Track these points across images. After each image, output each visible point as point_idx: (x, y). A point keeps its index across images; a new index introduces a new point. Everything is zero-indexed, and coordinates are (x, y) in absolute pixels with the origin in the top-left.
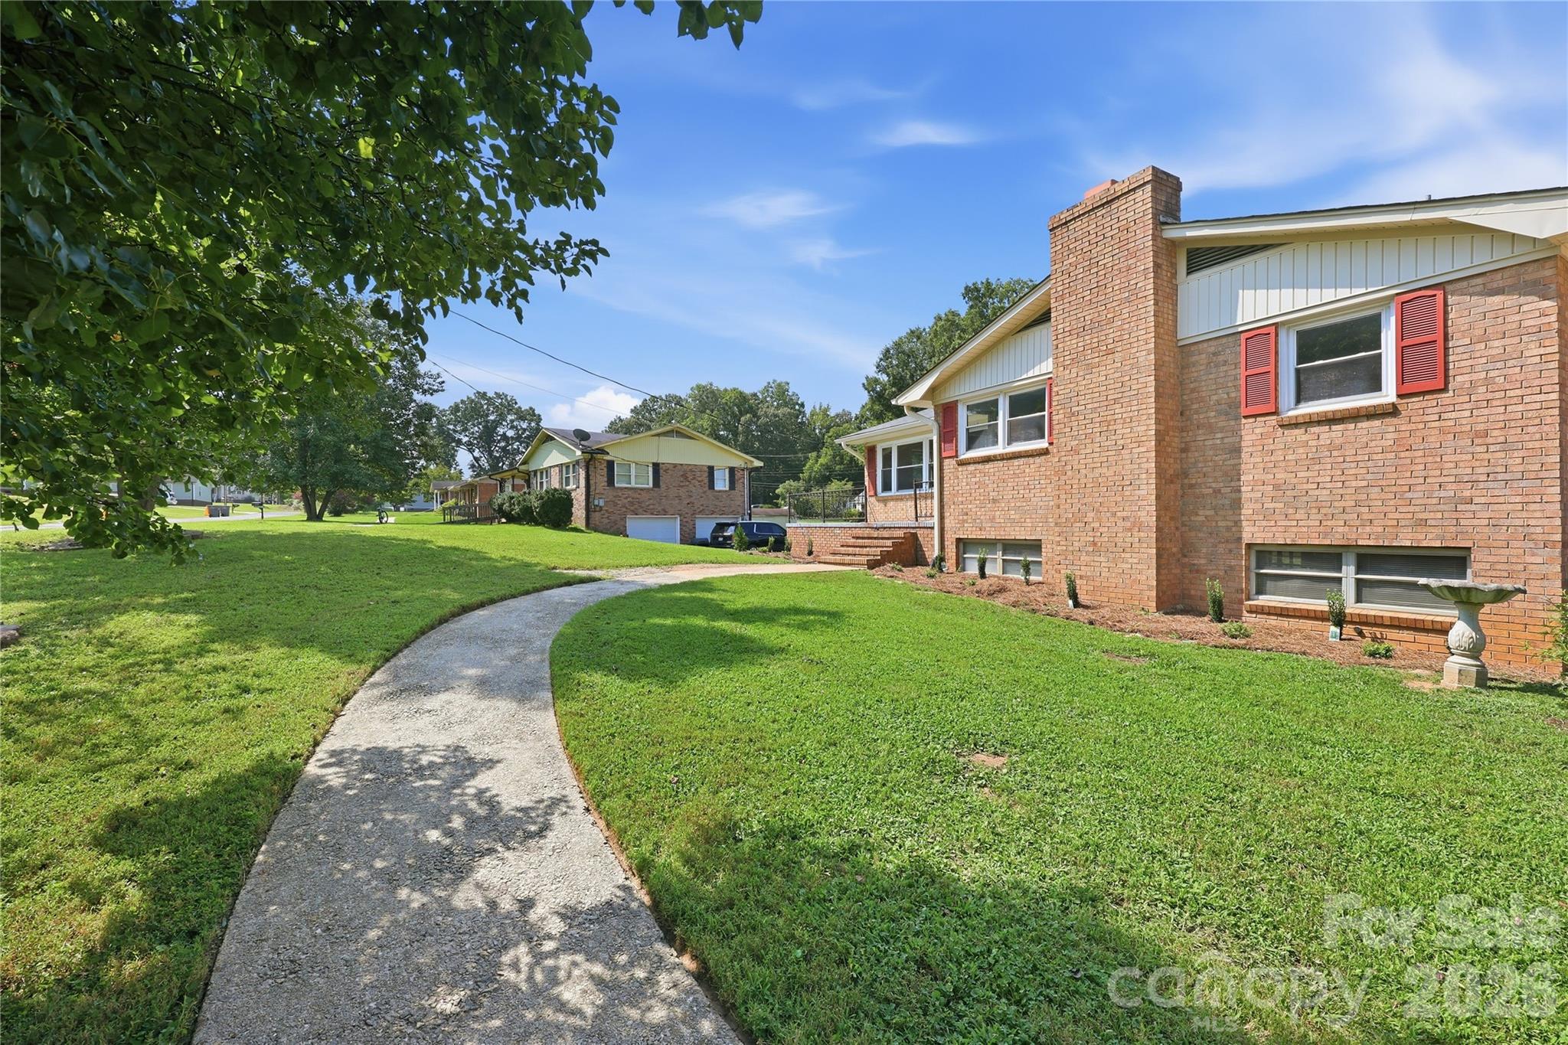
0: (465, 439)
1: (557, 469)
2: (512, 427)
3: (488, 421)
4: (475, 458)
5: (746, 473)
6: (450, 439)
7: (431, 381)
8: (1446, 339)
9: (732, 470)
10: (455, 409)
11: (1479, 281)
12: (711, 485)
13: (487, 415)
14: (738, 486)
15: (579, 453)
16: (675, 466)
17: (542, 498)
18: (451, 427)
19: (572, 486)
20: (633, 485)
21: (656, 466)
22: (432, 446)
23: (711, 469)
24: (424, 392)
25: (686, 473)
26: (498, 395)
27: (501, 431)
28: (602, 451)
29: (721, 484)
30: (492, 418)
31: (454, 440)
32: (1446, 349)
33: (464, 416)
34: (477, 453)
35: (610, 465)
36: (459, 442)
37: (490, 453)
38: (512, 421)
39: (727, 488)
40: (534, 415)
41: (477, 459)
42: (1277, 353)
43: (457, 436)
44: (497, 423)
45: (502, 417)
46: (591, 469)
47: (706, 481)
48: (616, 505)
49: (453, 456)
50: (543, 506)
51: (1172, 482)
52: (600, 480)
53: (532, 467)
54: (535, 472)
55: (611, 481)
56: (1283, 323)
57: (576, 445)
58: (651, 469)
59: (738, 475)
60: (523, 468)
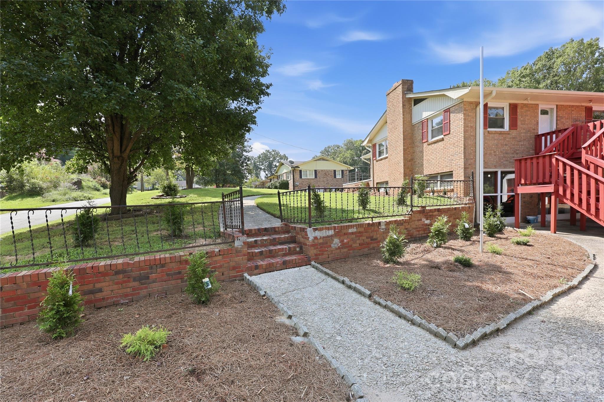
0: (263, 168)
1: (285, 174)
2: (278, 162)
3: (270, 161)
4: (266, 174)
5: (348, 172)
6: (257, 168)
7: (248, 148)
8: (450, 122)
9: (342, 171)
10: (259, 157)
11: (454, 107)
12: (335, 176)
13: (270, 159)
14: (345, 177)
15: (290, 168)
16: (322, 170)
17: (280, 183)
18: (258, 164)
19: (289, 179)
20: (308, 177)
21: (316, 171)
22: (250, 170)
23: (335, 171)
24: (247, 152)
25: (326, 173)
26: (273, 151)
27: (274, 163)
28: (298, 167)
29: (339, 176)
30: (271, 159)
31: (259, 168)
32: (450, 124)
33: (262, 159)
34: (267, 173)
35: (301, 171)
36: (261, 169)
37: (271, 172)
38: (278, 160)
39: (341, 177)
40: (286, 157)
41: (267, 174)
42: (427, 126)
43: (260, 167)
44: (273, 161)
45: (274, 159)
46: (294, 173)
47: (333, 175)
48: (303, 184)
49: (259, 174)
50: (280, 185)
51: (410, 161)
52: (297, 176)
53: (279, 174)
54: (279, 175)
55: (301, 177)
56: (429, 118)
57: (289, 165)
58: (314, 172)
59: (345, 172)
60: (276, 174)
